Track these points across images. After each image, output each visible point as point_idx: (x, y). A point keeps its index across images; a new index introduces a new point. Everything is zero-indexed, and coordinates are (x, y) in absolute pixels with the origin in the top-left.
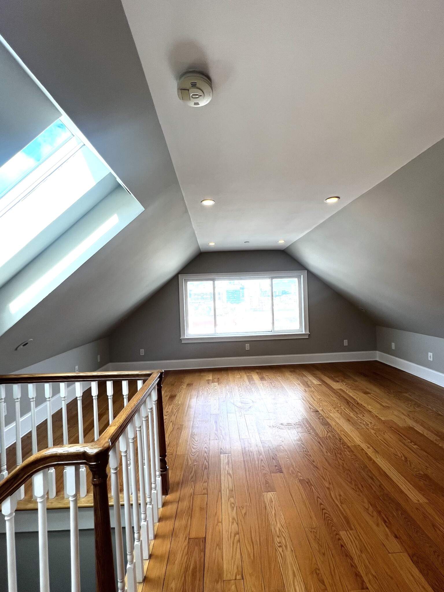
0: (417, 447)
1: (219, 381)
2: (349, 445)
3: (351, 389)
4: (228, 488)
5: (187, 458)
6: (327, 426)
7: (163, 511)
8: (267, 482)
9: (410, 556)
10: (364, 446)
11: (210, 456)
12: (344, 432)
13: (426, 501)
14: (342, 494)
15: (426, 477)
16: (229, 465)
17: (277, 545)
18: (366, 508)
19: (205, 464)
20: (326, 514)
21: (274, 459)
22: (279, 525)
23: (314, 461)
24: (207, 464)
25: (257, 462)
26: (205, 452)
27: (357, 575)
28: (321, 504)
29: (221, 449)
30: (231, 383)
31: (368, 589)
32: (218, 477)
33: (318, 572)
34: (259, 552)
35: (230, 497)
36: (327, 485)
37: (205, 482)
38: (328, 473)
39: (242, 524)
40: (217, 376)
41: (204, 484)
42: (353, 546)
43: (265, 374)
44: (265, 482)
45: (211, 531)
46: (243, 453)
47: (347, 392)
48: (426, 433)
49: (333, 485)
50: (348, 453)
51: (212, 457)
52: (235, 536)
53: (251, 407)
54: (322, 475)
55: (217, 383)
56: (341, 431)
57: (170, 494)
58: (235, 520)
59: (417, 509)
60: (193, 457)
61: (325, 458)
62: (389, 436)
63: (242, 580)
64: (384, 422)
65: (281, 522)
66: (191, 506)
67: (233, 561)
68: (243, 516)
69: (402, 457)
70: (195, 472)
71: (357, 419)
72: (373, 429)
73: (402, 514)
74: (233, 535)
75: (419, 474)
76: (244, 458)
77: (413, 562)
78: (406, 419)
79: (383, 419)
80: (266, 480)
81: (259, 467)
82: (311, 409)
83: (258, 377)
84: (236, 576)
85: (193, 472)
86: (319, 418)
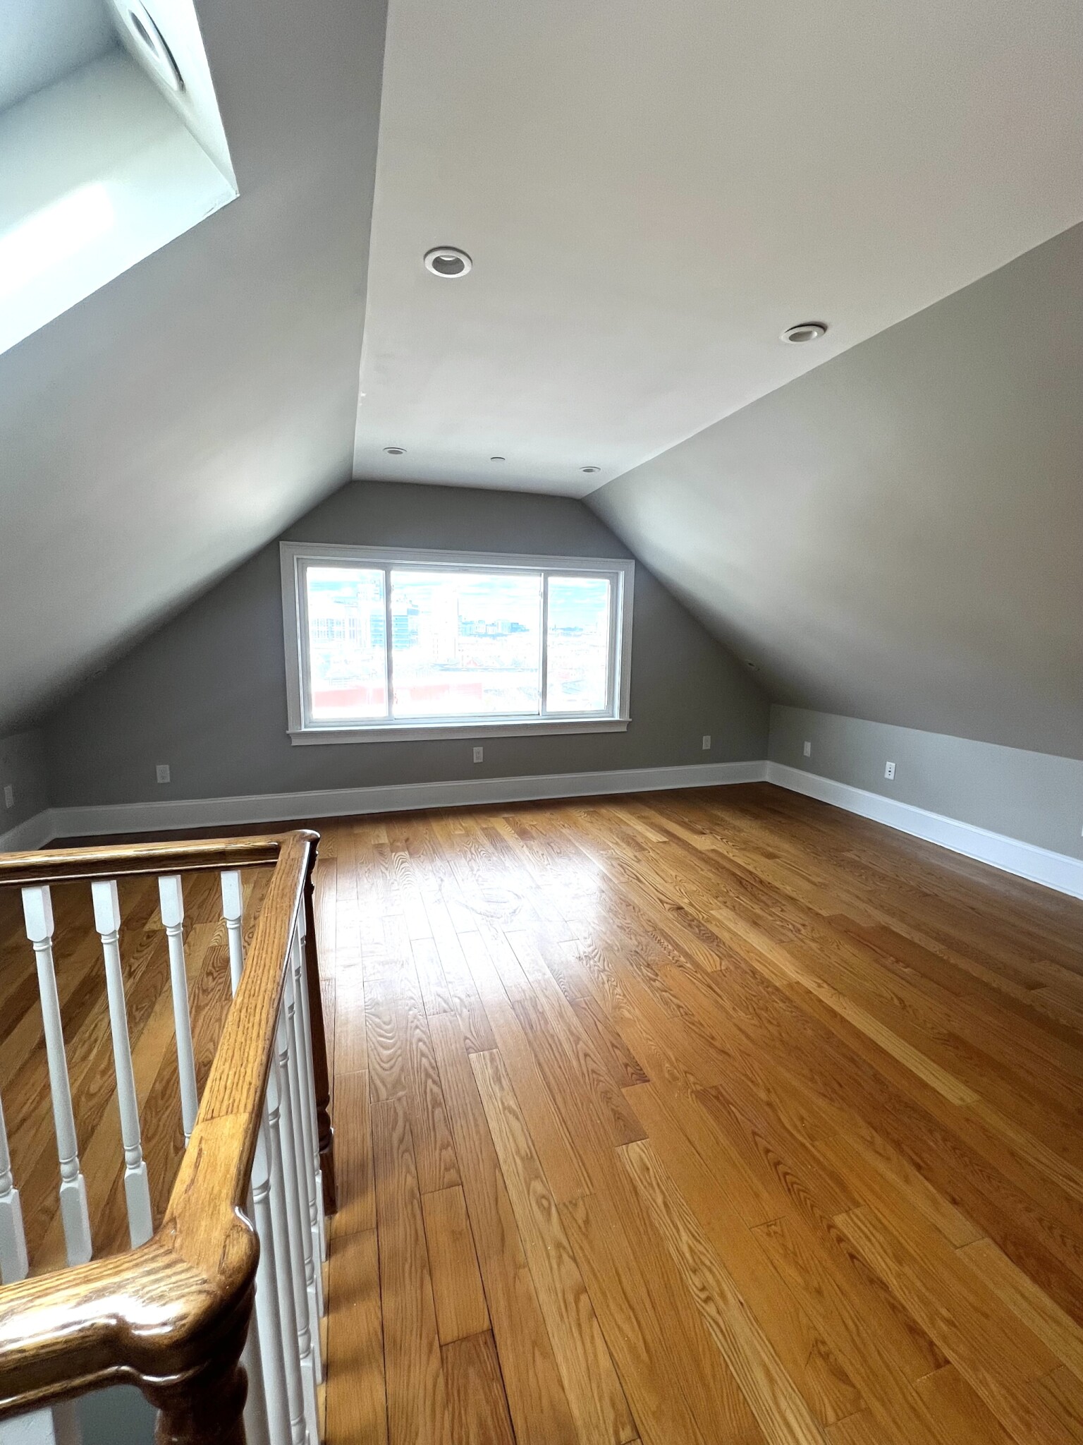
0: (911, 970)
1: (409, 846)
2: (777, 984)
3: (737, 849)
4: (518, 1152)
5: (371, 1077)
6: (715, 944)
7: (332, 1270)
8: (618, 1116)
9: (1002, 1248)
10: (808, 982)
11: (439, 1064)
12: (756, 954)
13: (976, 1097)
14: (803, 1112)
15: (953, 1040)
16: (501, 1083)
17: (699, 1298)
18: (867, 1140)
19: (431, 1090)
20: (787, 1177)
21: (617, 1047)
22: (685, 1237)
23: (713, 1038)
24: (436, 1089)
25: (575, 1063)
26: (423, 1055)
27: (913, 1329)
28: (767, 1151)
29: (466, 1038)
30: (444, 849)
31: (948, 1362)
32: (480, 1121)
33: (823, 1349)
34: (659, 1333)
35: (530, 1180)
36: (763, 1095)
37: (444, 1147)
38: (756, 1065)
39: (585, 1256)
40: (402, 832)
41: (444, 1152)
42: (877, 1252)
43: (528, 820)
44: (612, 1117)
45: (502, 1303)
46: (529, 1042)
47: (730, 855)
48: (917, 937)
49: (776, 1092)
50: (781, 1004)
51: (445, 1065)
52: (577, 1301)
53: (518, 911)
54: (744, 1072)
55: (407, 853)
56: (748, 952)
57: (342, 1206)
58: (564, 1248)
59: (967, 1120)
60: (388, 1072)
61: (735, 1025)
62: (848, 951)
63: (639, 1440)
64: (830, 921)
65: (689, 1226)
66: (421, 1233)
67: (594, 1386)
68: (584, 1229)
69: (892, 998)
70: (406, 1119)
71: (772, 919)
72: (813, 940)
73: (944, 1140)
74: (570, 1298)
75: (939, 1033)
76: (536, 1056)
77: (1012, 1261)
78: (868, 910)
79: (824, 913)
80: (614, 1107)
81: (583, 1074)
82: (665, 904)
83: (513, 832)
84: (616, 1433)
85: (400, 1123)
86: (690, 925)
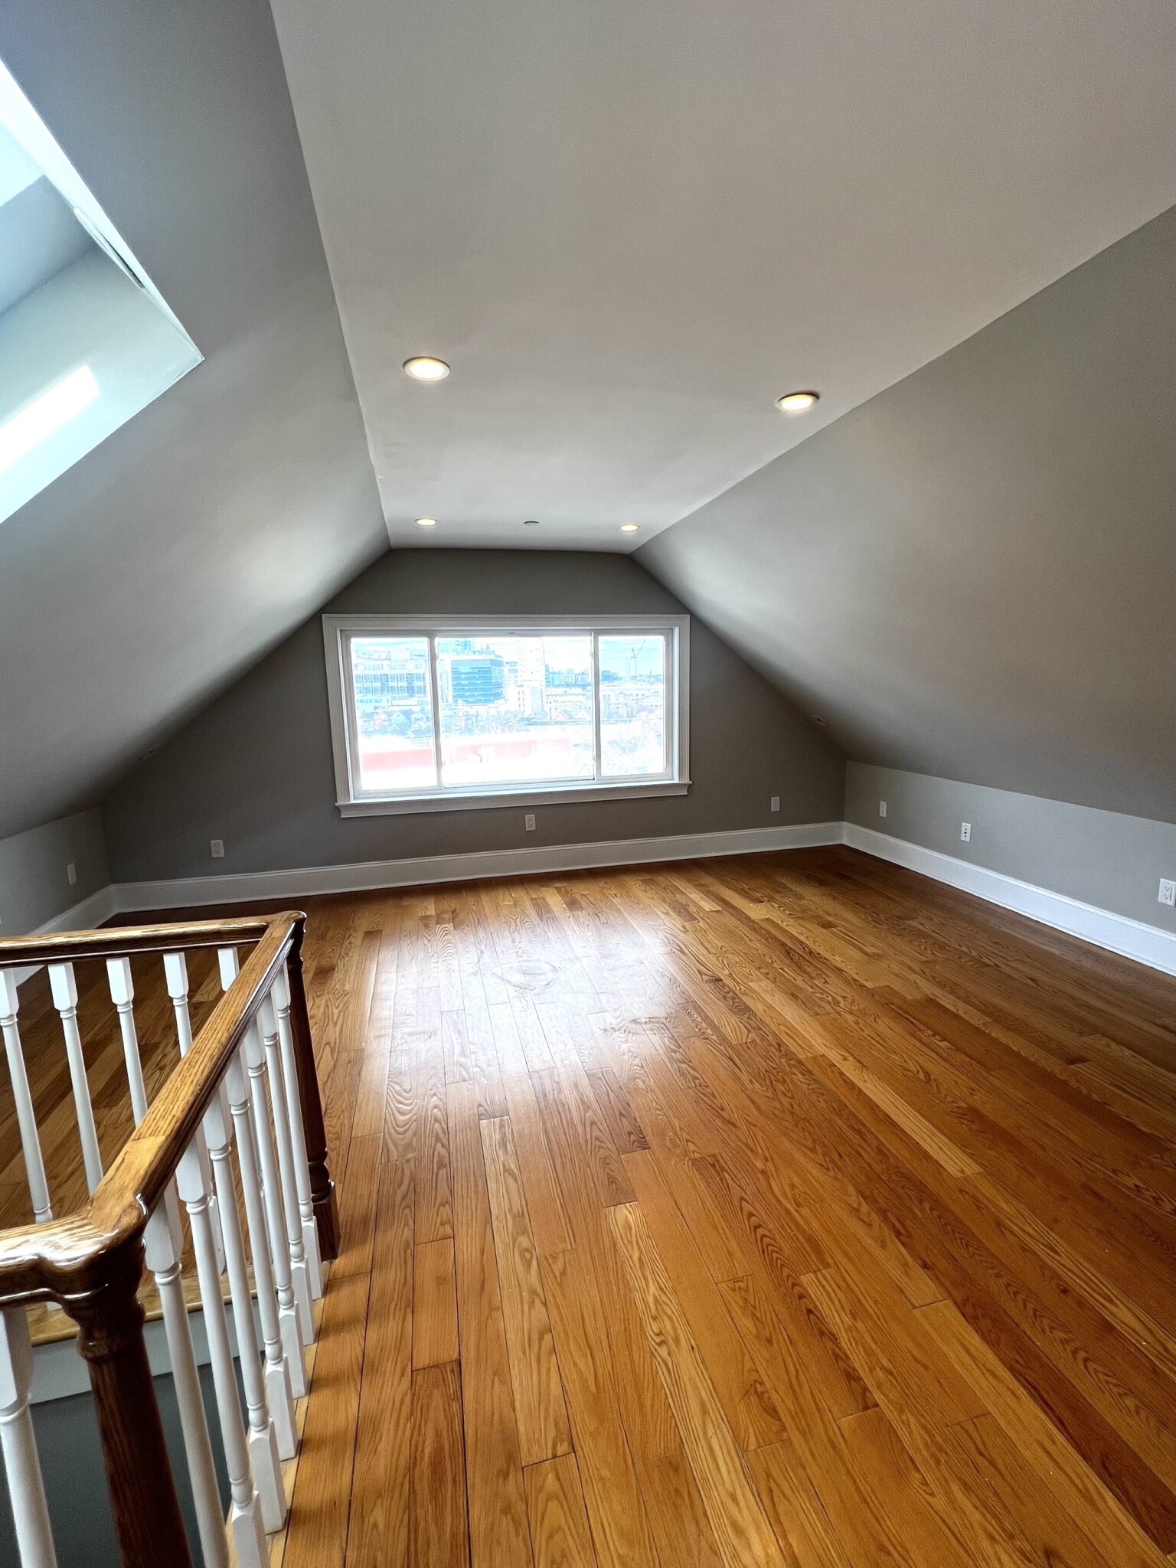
0: (949, 1045)
1: (456, 920)
2: (801, 1057)
3: (792, 918)
4: (511, 1210)
5: (385, 1143)
6: (746, 1016)
7: (326, 1307)
8: (612, 1180)
9: (959, 1308)
10: (834, 1056)
11: (450, 1130)
12: (787, 1027)
13: (978, 1169)
14: (796, 1180)
15: (973, 1114)
16: (506, 1148)
17: (654, 1340)
18: (854, 1208)
19: (439, 1153)
20: (765, 1239)
21: (624, 1116)
22: (653, 1289)
23: (722, 1109)
24: (443, 1152)
25: (580, 1130)
26: (436, 1120)
27: (851, 1376)
28: (751, 1215)
29: (480, 1105)
30: (489, 921)
31: (876, 1405)
32: (480, 1182)
33: (760, 1389)
34: (610, 1369)
35: (518, 1234)
36: (759, 1165)
37: (443, 1204)
38: (760, 1135)
39: (556, 1302)
40: (450, 903)
41: (442, 1209)
42: (835, 1308)
43: (580, 889)
44: (607, 1180)
45: (473, 1339)
46: (540, 1111)
47: (784, 925)
48: (962, 1009)
49: (773, 1162)
50: (800, 1077)
51: (456, 1131)
52: (541, 1338)
53: (551, 984)
54: (745, 1141)
55: (451, 924)
56: (779, 1024)
57: (342, 1252)
58: (538, 1295)
59: (961, 1191)
60: (401, 1136)
61: (749, 1097)
62: (886, 1026)
63: (573, 1454)
64: (872, 993)
65: (658, 1279)
66: (410, 1278)
67: (542, 1409)
68: (559, 1280)
69: (918, 1071)
70: (412, 1179)
71: (813, 991)
72: (851, 1013)
73: (932, 1209)
74: (535, 1337)
75: (958, 1107)
76: (544, 1123)
77: (967, 1321)
78: (918, 982)
79: (869, 985)
80: (610, 1173)
81: (586, 1141)
82: (704, 976)
83: (562, 902)
84: (554, 1447)
85: (406, 1182)
86: (724, 997)
